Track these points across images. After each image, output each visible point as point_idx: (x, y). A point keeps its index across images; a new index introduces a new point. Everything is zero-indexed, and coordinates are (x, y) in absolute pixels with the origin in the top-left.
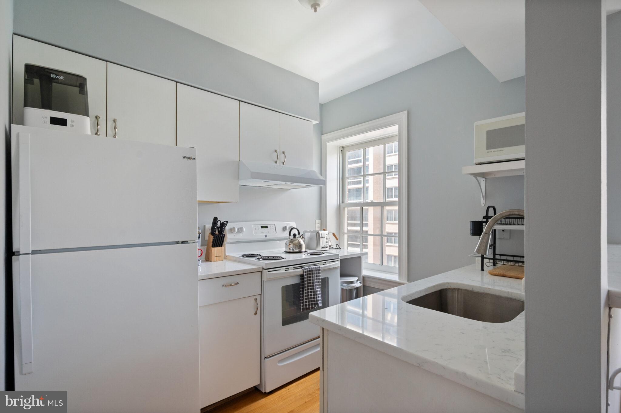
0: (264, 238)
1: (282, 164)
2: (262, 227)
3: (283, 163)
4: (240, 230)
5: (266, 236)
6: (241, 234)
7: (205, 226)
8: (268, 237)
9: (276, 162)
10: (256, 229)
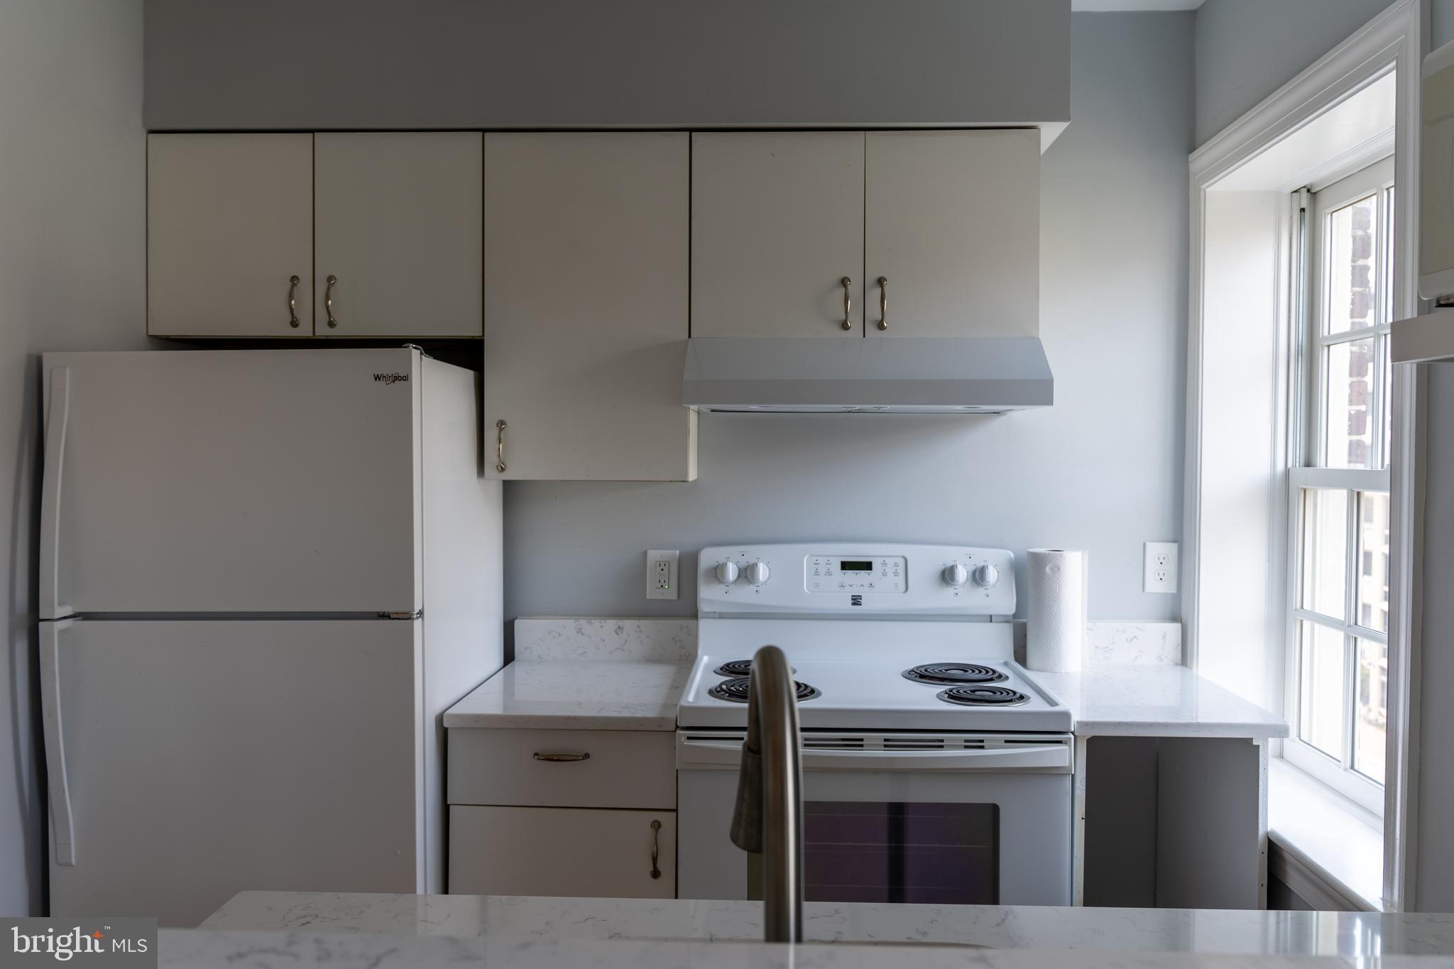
0: (847, 606)
1: (872, 331)
2: (846, 566)
3: (881, 326)
4: (747, 574)
5: (856, 601)
6: (752, 588)
7: (645, 553)
8: (866, 606)
9: (845, 326)
10: (817, 573)
